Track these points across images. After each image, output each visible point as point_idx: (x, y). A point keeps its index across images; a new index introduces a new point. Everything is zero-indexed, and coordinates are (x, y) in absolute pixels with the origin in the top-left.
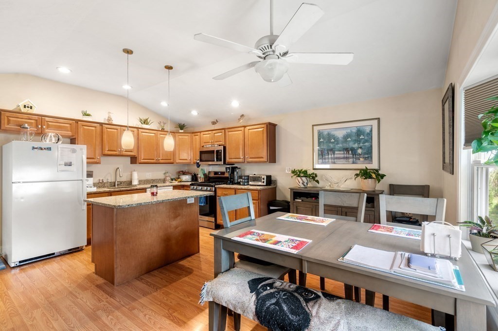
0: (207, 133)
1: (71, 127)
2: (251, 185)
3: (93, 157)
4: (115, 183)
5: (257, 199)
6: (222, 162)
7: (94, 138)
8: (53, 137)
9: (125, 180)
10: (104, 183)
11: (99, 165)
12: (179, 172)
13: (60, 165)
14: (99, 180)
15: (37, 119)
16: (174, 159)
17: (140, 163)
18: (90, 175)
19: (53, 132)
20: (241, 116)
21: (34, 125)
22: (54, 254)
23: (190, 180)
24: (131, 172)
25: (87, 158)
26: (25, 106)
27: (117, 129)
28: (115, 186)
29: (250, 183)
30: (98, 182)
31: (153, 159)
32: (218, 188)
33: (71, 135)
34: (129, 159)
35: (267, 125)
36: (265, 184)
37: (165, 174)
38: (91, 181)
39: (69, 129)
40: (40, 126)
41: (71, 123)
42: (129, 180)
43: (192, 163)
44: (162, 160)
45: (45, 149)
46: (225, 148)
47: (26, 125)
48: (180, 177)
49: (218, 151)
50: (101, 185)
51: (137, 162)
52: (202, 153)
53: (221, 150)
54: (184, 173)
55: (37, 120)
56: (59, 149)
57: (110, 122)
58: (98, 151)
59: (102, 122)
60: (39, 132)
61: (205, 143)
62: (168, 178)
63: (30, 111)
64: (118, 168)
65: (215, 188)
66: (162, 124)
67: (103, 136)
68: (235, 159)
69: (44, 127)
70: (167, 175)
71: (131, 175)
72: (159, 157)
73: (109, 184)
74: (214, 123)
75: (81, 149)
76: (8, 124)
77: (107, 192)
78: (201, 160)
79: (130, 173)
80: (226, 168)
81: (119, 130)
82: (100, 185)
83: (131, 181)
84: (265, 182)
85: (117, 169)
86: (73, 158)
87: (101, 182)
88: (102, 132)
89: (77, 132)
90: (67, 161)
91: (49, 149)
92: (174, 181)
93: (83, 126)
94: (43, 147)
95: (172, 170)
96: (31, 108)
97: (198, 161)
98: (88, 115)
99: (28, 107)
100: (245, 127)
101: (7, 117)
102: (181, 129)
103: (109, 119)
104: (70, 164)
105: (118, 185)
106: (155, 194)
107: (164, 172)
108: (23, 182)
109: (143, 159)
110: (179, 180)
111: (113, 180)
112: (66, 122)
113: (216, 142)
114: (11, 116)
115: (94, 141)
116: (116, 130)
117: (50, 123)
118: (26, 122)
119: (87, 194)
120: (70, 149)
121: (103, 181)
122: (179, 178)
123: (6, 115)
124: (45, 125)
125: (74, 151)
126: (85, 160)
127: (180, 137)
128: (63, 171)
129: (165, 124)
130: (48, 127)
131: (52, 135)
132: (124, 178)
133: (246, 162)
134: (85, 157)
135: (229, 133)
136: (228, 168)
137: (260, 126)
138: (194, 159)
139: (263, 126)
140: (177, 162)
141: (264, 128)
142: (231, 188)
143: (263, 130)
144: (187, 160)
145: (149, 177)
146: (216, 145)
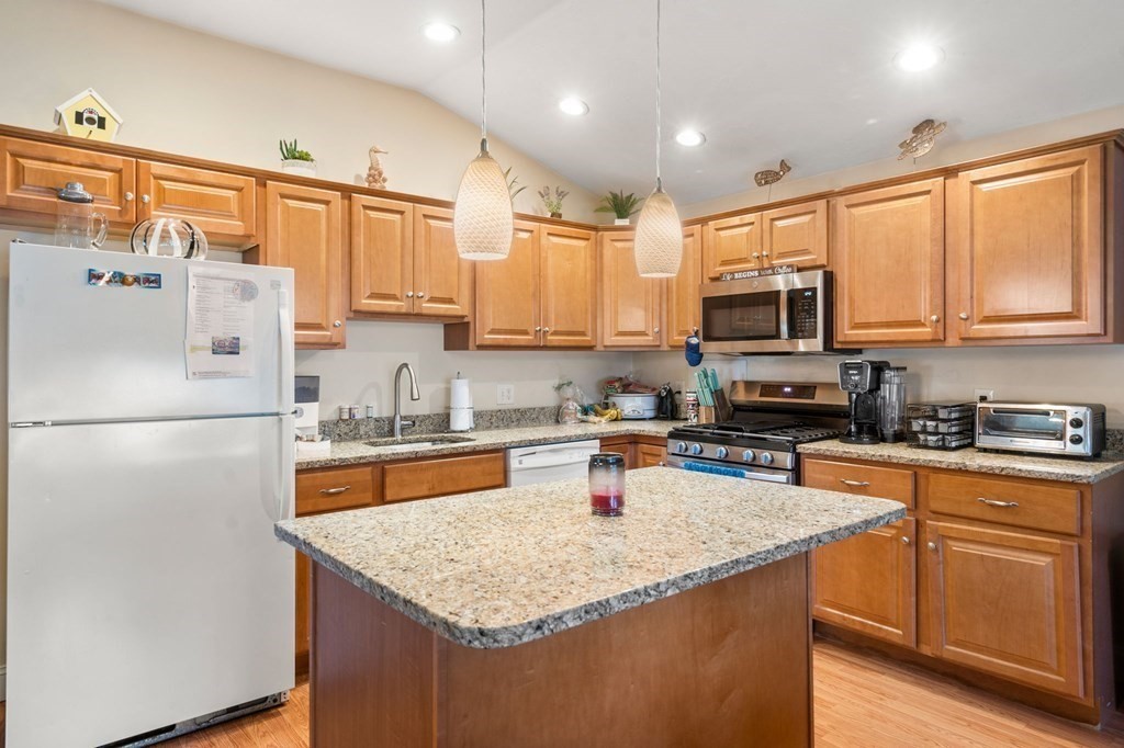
0: (736, 220)
1: (241, 201)
2: (985, 450)
3: (318, 321)
4: (392, 421)
5: (1073, 528)
6: (817, 344)
7: (323, 246)
8: (174, 234)
9: (427, 412)
10: (357, 424)
11: (337, 353)
12: (610, 382)
13: (194, 349)
14: (341, 409)
15: (120, 166)
16: (595, 331)
17: (481, 347)
18: (307, 390)
19: (176, 218)
20: (917, 130)
21: (110, 190)
22: (172, 728)
23: (651, 414)
24: (448, 381)
25: (298, 326)
26: (79, 118)
27: (402, 213)
28: (391, 433)
29: (983, 441)
30: (335, 417)
31: (525, 333)
32: (810, 456)
33: (241, 232)
34: (437, 333)
35: (1105, 150)
36: (1084, 449)
37: (559, 388)
38: (312, 414)
39: (234, 208)
40: (131, 196)
41: (241, 184)
42: (441, 411)
43: (665, 347)
44: (555, 333)
45: (137, 280)
46: (829, 279)
47: (79, 189)
48: (611, 400)
49: (794, 296)
50: (346, 430)
51: (471, 344)
52: (711, 305)
53: (814, 290)
54: (628, 387)
55: (119, 172)
56: (192, 282)
57: (377, 186)
58: (337, 300)
59: (350, 181)
60: (127, 219)
61: (724, 263)
62: (573, 406)
63: (98, 135)
64: (406, 365)
65: (798, 458)
66: (554, 198)
67: (355, 240)
68: (888, 325)
69: (146, 198)
70: (569, 392)
71: (448, 393)
72: (546, 325)
73: (372, 425)
74: (767, 177)
75: (276, 285)
76: (17, 185)
77: (369, 464)
78: (708, 337)
79: (442, 386)
80: (846, 368)
81: (409, 216)
82: (344, 428)
83: (448, 415)
84: (1088, 441)
85: (400, 370)
86: (244, 321)
87: (346, 416)
88: (350, 224)
89: (263, 222)
90: (221, 335)
91: (153, 281)
92: (592, 418)
93: (283, 196)
94: (130, 272)
95: (582, 373)
96: (102, 123)
97: (694, 341)
98: (304, 157)
99: (91, 121)
100: (950, 173)
101: (14, 155)
102: (621, 216)
103: (375, 174)
104: (231, 348)
105: (402, 429)
106: (613, 504)
107: (556, 382)
108: (55, 424)
109: (493, 332)
110: (612, 412)
111: (387, 413)
112: (226, 183)
113: (782, 255)
114: (29, 152)
115: (323, 257)
116: (398, 216)
117: (167, 185)
118: (81, 179)
119: (298, 472)
120: (231, 284)
121: (352, 416)
122: (606, 406)
123: (9, 147)
124: (149, 194)
125: (247, 291)
126: (290, 334)
127: (619, 245)
128: (206, 375)
129: (561, 195)
130: (162, 199)
131: (171, 228)
132: (425, 405)
133: (952, 340)
134: (288, 319)
135: (854, 210)
136: (851, 368)
137: (1052, 159)
138: (675, 333)
139: (1074, 154)
140: (607, 343)
141: (1082, 162)
142: (895, 461)
143: (1076, 178)
144: (647, 335)
145: (506, 401)
146: (781, 267)
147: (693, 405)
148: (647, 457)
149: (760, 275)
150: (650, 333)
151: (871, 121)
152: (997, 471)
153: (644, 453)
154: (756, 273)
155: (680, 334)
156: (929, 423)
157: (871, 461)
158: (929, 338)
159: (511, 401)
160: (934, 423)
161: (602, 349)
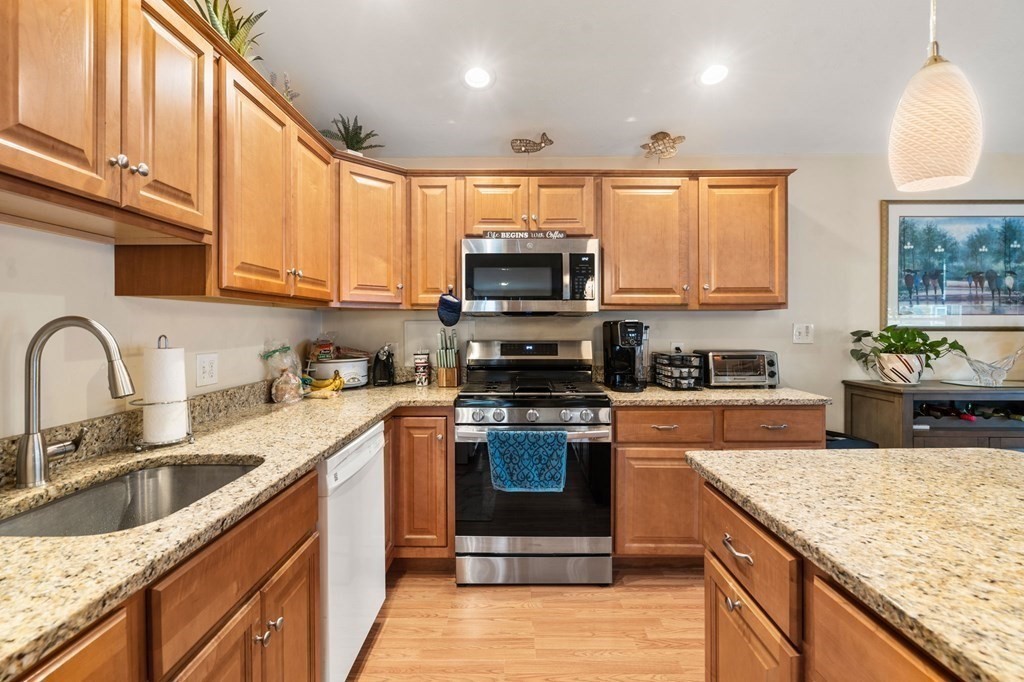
6: (596, 305)
12: (324, 347)
16: (333, 281)
31: (277, 276)
32: (623, 407)
35: (786, 179)
37: (266, 357)
43: (405, 306)
44: (303, 281)
49: (574, 259)
53: (592, 256)
61: (485, 221)
68: (649, 291)
70: (286, 361)
74: (526, 146)
78: (471, 294)
84: (777, 376)
100: (693, 175)
113: (551, 221)
127: (359, 180)
135: (617, 191)
136: (630, 327)
137: (761, 181)
138: (420, 289)
139: (770, 179)
140: (345, 297)
141: (774, 186)
142: (702, 404)
143: (771, 195)
144: (388, 290)
145: (207, 381)
146: (553, 232)
147: (424, 367)
148: (412, 431)
149: (530, 237)
150: (392, 288)
151: (631, 119)
152: (777, 403)
153: (408, 428)
154: (526, 235)
155: (428, 291)
156: (683, 370)
157: (683, 406)
158: (679, 302)
159: (215, 380)
160: (687, 370)
161: (338, 305)
